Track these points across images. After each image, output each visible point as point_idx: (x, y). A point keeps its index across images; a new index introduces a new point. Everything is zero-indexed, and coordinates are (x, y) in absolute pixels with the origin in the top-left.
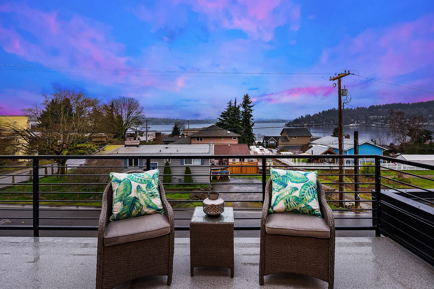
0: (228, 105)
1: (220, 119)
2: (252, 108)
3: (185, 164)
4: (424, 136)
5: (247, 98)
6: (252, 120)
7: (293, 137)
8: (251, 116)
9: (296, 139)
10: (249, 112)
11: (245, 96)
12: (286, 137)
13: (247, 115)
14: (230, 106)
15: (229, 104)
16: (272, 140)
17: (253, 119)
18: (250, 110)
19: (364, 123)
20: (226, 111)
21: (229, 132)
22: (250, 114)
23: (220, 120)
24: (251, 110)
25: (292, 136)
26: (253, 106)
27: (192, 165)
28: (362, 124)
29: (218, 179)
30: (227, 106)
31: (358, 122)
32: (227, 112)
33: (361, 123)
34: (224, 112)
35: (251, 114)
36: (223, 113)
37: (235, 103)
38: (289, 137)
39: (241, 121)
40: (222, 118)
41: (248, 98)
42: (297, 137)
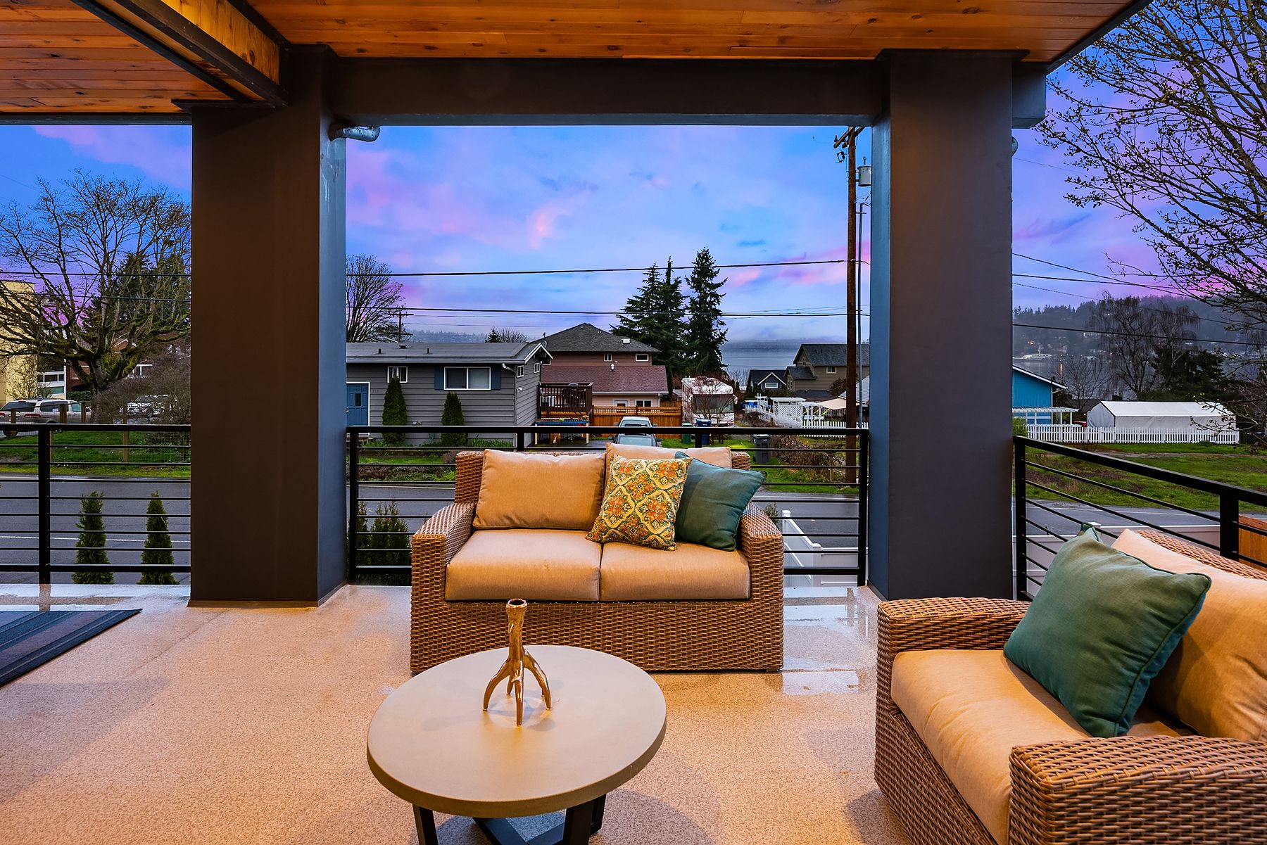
0: (647, 277)
1: (623, 319)
2: (719, 291)
3: (447, 387)
4: (1199, 369)
5: (705, 262)
6: (720, 324)
7: (826, 367)
8: (717, 312)
9: (835, 373)
10: (711, 303)
11: (699, 256)
12: (807, 368)
13: (706, 312)
14: (651, 280)
15: (650, 275)
16: (772, 379)
17: (722, 323)
18: (713, 295)
19: (1065, 351)
20: (640, 294)
21: (627, 341)
22: (713, 307)
23: (622, 321)
24: (717, 297)
25: (825, 364)
26: (722, 283)
27: (468, 389)
28: (1059, 353)
29: (555, 441)
30: (644, 281)
31: (1046, 347)
32: (643, 299)
33: (1056, 353)
34: (634, 299)
35: (718, 307)
36: (632, 302)
37: (668, 274)
38: (816, 367)
39: (684, 326)
40: (630, 317)
41: (707, 260)
42: (838, 367)
